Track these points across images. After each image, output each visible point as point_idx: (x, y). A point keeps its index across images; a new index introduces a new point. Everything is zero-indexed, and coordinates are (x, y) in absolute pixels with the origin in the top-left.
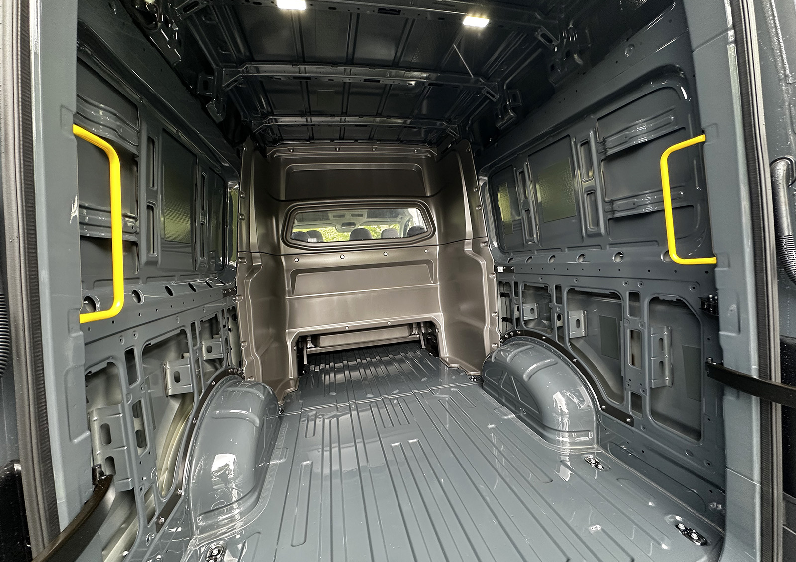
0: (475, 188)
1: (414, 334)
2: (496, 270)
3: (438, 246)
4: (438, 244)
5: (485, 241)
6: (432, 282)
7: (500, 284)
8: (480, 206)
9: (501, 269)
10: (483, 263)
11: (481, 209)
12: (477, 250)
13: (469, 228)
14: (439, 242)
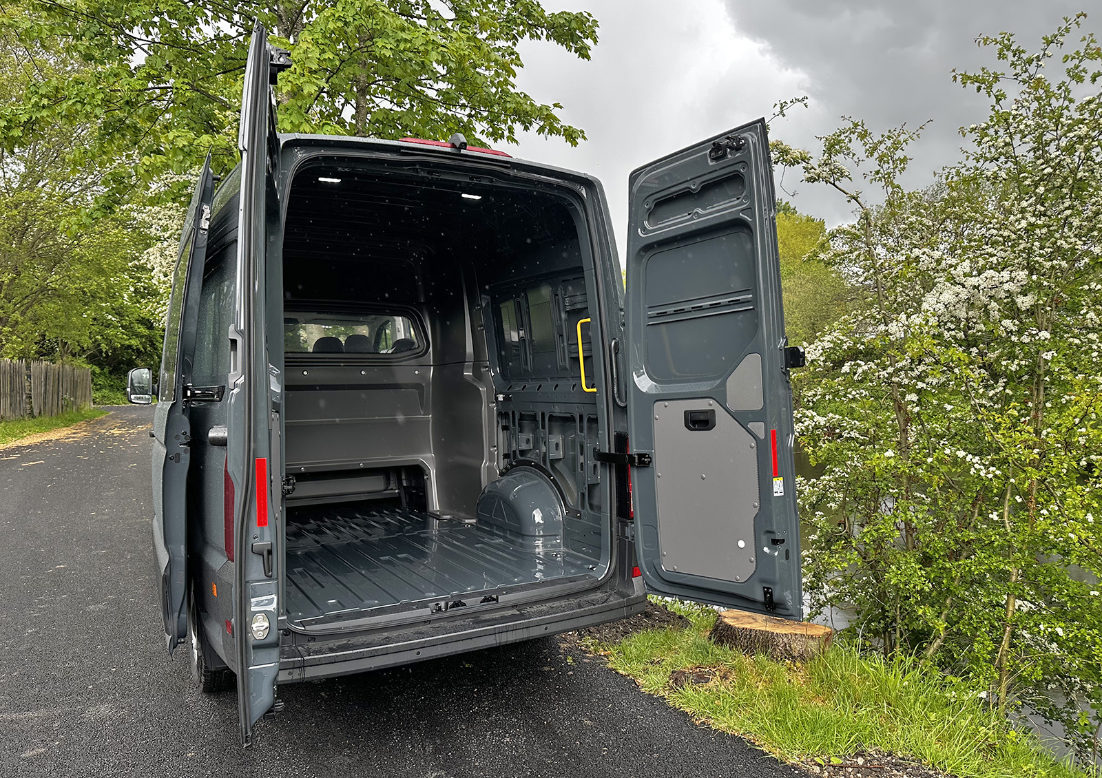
0: (479, 305)
1: (392, 489)
2: (496, 398)
3: (432, 367)
4: (432, 364)
5: (486, 365)
6: (422, 413)
7: (500, 414)
8: (482, 326)
9: (501, 397)
10: (483, 389)
11: (483, 330)
12: (478, 375)
13: (469, 348)
14: (433, 362)
